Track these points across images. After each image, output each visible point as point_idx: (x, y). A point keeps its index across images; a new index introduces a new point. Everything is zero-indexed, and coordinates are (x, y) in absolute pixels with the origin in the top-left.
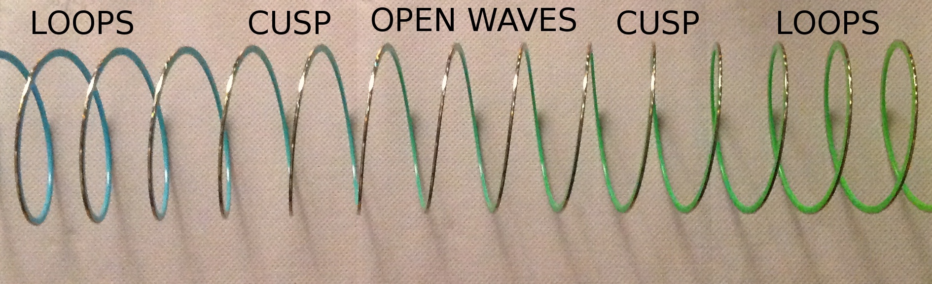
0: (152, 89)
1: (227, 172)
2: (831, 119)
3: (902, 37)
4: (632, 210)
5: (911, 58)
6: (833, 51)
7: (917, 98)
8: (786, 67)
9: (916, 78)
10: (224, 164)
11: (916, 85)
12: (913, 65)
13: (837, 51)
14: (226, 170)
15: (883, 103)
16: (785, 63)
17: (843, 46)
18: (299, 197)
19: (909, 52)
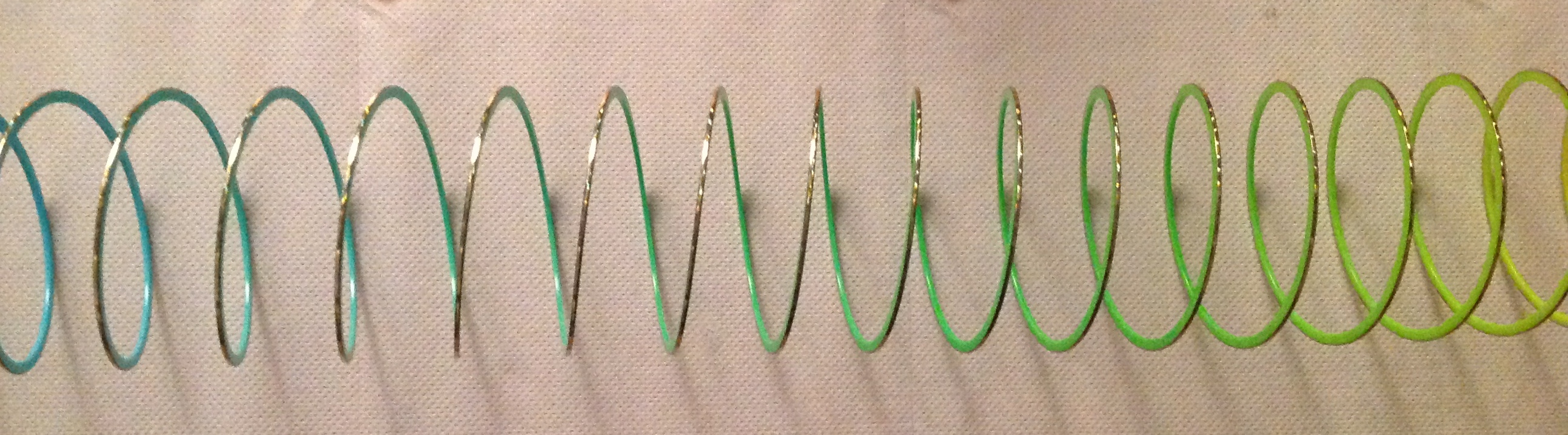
0: (224, 156)
1: (350, 286)
2: (1090, 200)
3: (1196, 79)
4: (883, 349)
5: (1212, 114)
6: (1094, 100)
7: (1220, 177)
8: (1021, 127)
9: (1219, 146)
10: (344, 272)
11: (1218, 157)
12: (1215, 125)
13: (1099, 100)
14: (349, 282)
15: (1168, 176)
16: (1019, 123)
17: (1108, 92)
18: (472, 326)
19: (1209, 105)
